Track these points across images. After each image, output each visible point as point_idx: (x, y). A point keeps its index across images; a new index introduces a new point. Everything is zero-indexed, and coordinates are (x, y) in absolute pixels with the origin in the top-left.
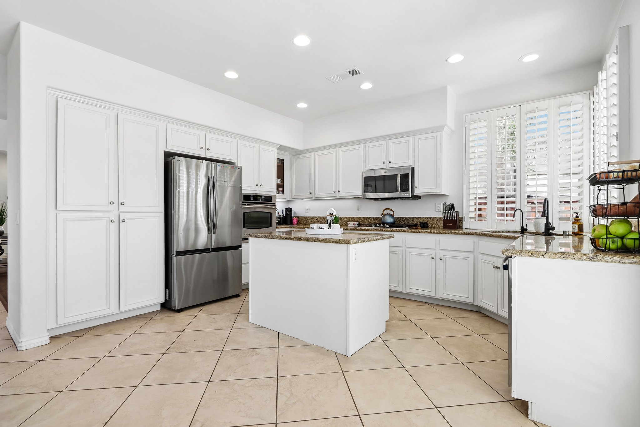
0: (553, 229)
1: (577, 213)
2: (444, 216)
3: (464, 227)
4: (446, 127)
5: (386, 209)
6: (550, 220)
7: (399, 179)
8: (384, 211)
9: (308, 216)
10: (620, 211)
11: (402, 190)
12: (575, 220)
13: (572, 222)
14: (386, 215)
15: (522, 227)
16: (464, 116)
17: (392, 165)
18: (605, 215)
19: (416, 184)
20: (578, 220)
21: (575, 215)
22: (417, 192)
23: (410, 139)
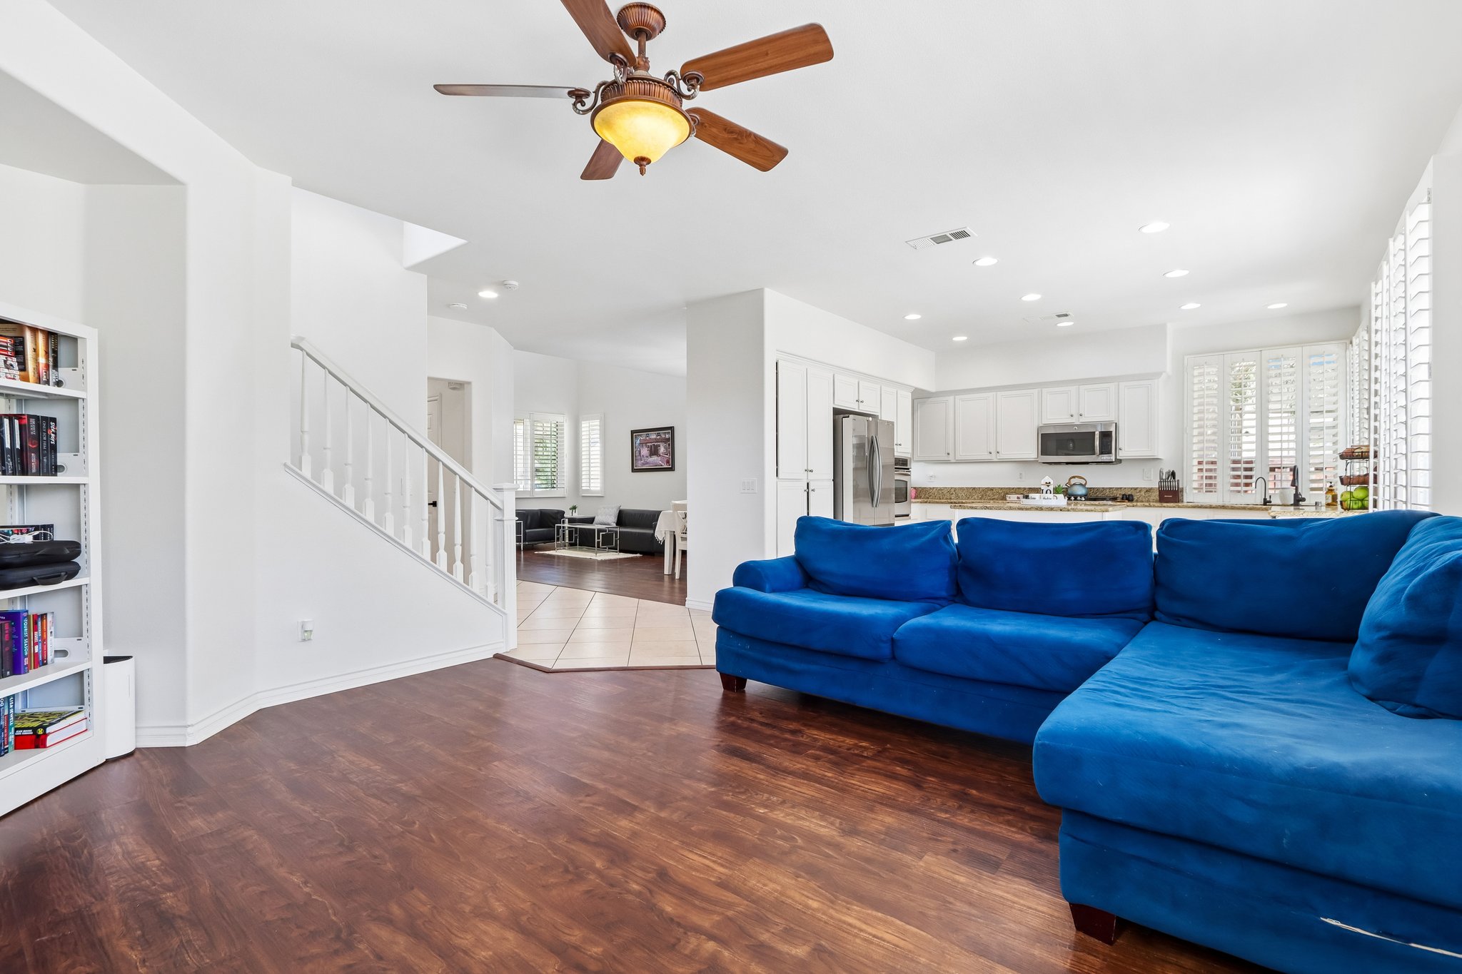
0: (1304, 500)
1: (1331, 483)
2: (1160, 486)
3: (1185, 500)
4: (1164, 374)
5: (1074, 477)
6: (1300, 491)
7: (1097, 436)
8: (1071, 478)
9: (932, 487)
10: (1361, 481)
11: (1102, 453)
12: (1329, 490)
13: (1325, 492)
14: (1074, 484)
15: (1265, 499)
16: (1186, 358)
17: (1083, 420)
18: (1349, 484)
19: (1121, 445)
20: (1332, 490)
21: (1329, 485)
22: (1121, 455)
23: (1112, 386)
